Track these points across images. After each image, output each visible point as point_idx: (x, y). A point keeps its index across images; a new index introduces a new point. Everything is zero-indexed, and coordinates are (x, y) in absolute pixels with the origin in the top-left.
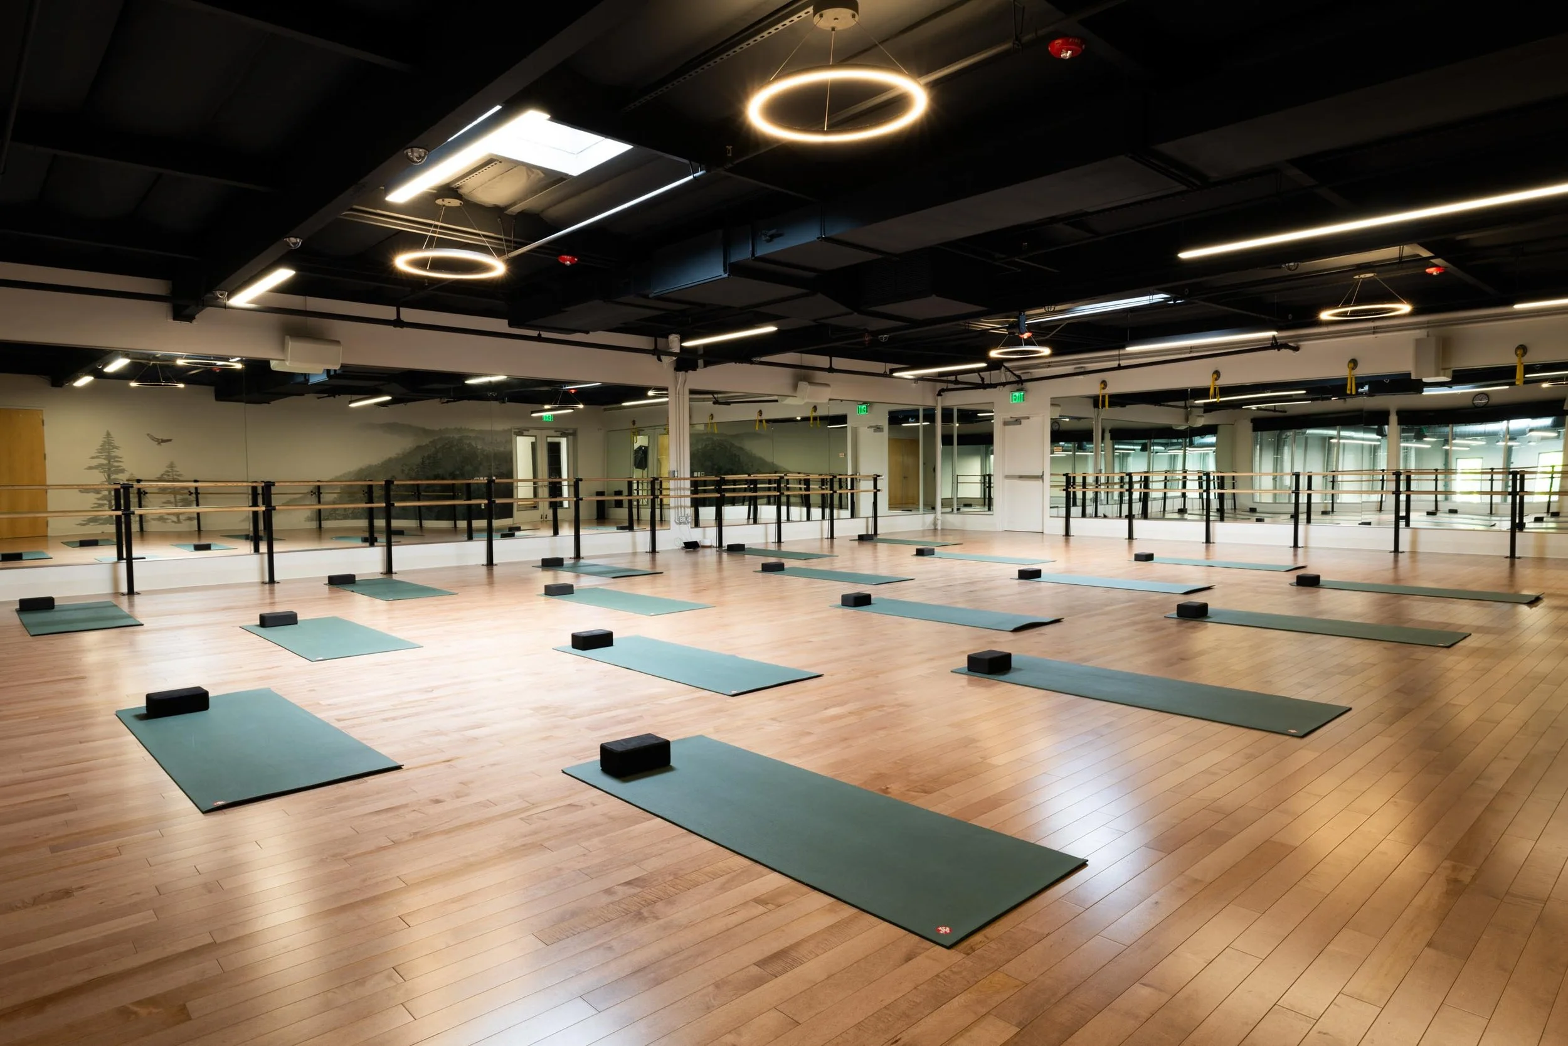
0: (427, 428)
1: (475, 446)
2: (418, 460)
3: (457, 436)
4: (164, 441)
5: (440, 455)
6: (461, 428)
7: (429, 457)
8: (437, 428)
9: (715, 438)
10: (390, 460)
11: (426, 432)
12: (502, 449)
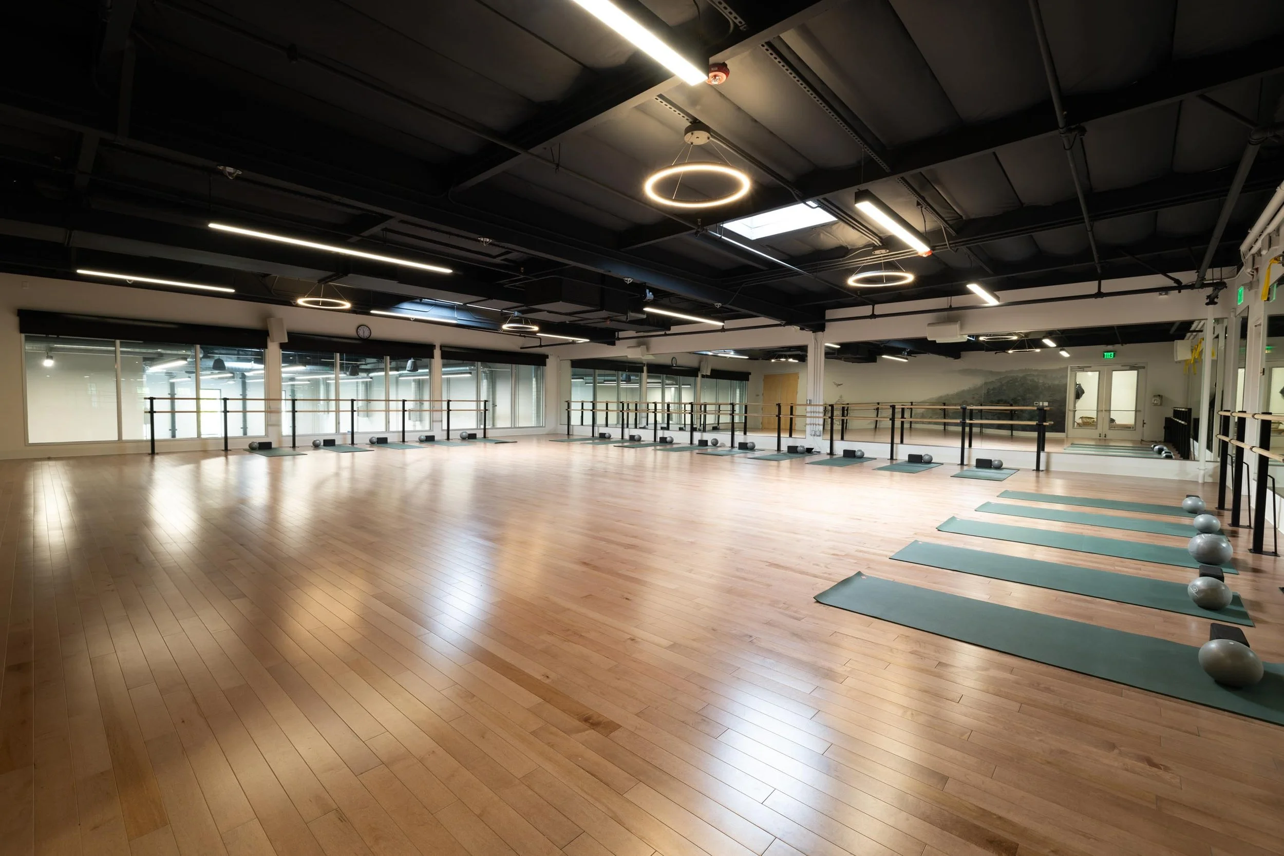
0: (993, 370)
1: (1037, 381)
2: (984, 391)
3: (1021, 375)
4: (839, 385)
5: (1004, 388)
6: (1026, 369)
7: (994, 389)
8: (1003, 370)
10: (963, 392)
11: (991, 373)
12: (1056, 382)
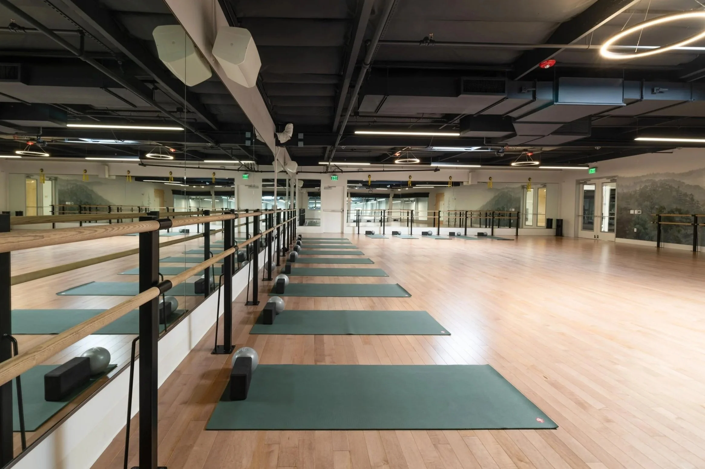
9: (78, 183)
